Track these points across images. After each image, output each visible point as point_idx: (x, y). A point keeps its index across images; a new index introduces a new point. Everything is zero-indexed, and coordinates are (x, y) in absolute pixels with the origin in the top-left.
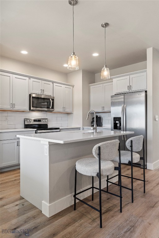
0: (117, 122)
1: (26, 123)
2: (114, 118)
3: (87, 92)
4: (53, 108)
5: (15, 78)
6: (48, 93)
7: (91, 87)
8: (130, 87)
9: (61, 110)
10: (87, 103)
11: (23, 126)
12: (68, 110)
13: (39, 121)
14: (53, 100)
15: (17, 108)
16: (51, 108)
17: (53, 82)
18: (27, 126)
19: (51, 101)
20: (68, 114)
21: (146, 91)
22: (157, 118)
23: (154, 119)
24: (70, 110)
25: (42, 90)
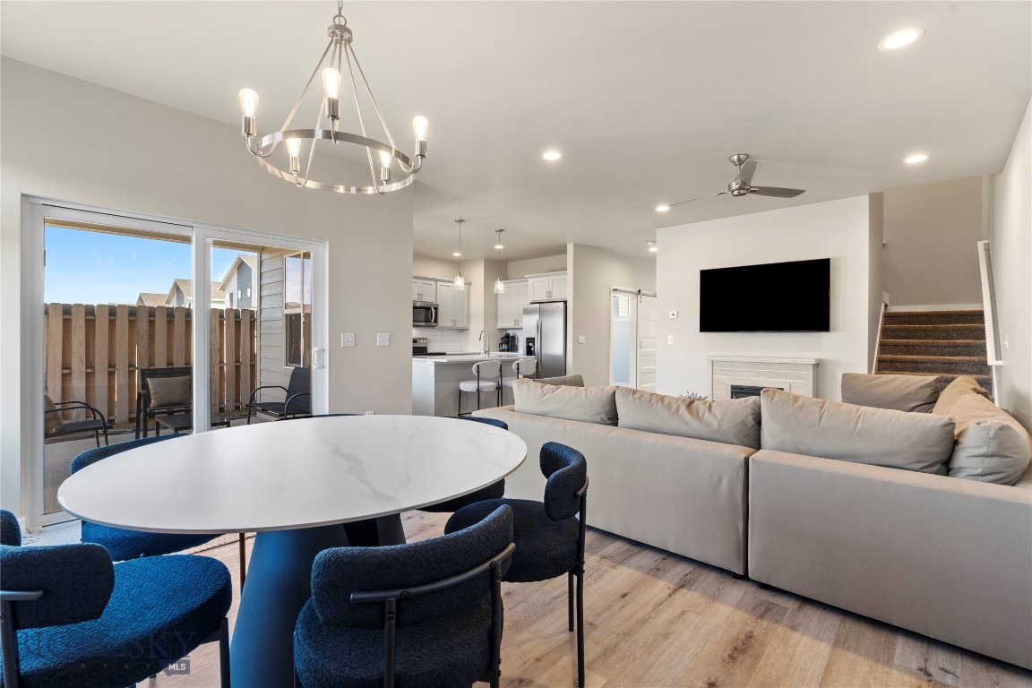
0: (531, 344)
2: (527, 339)
3: (491, 298)
4: (436, 321)
6: (428, 298)
8: (549, 293)
9: (449, 324)
12: (460, 325)
16: (432, 321)
17: (436, 281)
19: (433, 311)
20: (462, 330)
21: (565, 302)
22: (582, 339)
23: (576, 340)
24: (464, 325)
25: (420, 295)
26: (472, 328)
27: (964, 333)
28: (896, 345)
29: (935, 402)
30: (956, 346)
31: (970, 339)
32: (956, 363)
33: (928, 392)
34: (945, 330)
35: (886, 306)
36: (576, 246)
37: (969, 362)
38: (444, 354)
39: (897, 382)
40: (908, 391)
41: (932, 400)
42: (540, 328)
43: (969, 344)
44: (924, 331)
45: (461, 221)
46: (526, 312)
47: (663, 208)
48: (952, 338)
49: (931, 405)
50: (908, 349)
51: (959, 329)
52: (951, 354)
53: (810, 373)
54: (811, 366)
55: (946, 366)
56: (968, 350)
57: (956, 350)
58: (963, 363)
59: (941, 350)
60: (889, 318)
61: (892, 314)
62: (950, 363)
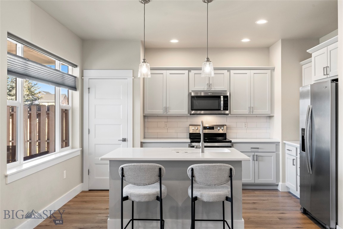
1: (192, 131)
5: (170, 74)
9: (246, 111)
11: (188, 135)
13: (212, 128)
14: (226, 97)
15: (172, 112)
16: (222, 109)
17: (229, 70)
24: (267, 111)
25: (209, 85)
26: (275, 115)
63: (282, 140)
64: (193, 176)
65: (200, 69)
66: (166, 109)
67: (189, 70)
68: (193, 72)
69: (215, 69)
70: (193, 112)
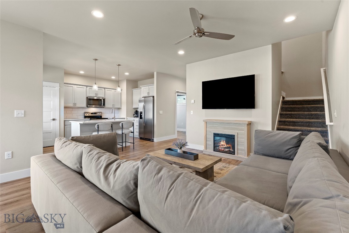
1: (85, 115)
2: (140, 112)
3: (130, 95)
4: (104, 105)
6: (101, 96)
7: (134, 91)
8: (148, 93)
9: (111, 106)
10: (130, 101)
11: (83, 117)
12: (117, 107)
13: (95, 113)
14: (104, 100)
15: (78, 105)
16: (102, 105)
17: (105, 88)
18: (85, 117)
19: (103, 101)
20: (119, 109)
21: (153, 97)
22: (161, 112)
23: (158, 112)
24: (119, 107)
25: (96, 94)
26: (122, 108)
27: (316, 109)
28: (286, 115)
29: (299, 146)
30: (312, 115)
31: (318, 111)
32: (312, 123)
33: (295, 141)
34: (307, 108)
35: (283, 98)
36: (157, 73)
37: (317, 122)
38: (107, 119)
39: (281, 135)
40: (285, 140)
41: (298, 145)
42: (144, 107)
43: (318, 114)
44: (299, 108)
45: (96, 60)
46: (140, 101)
47: (181, 52)
48: (310, 111)
49: (297, 148)
50: (291, 116)
51: (313, 107)
52: (309, 118)
53: (245, 128)
54: (246, 125)
55: (307, 124)
56: (317, 117)
57: (311, 117)
58: (315, 123)
59: (305, 117)
60: (284, 102)
61: (285, 101)
62: (309, 122)
63: (127, 117)
64: (122, 126)
65: (92, 87)
66: (75, 104)
67: (87, 86)
68: (88, 88)
69: (99, 87)
70: (88, 106)
